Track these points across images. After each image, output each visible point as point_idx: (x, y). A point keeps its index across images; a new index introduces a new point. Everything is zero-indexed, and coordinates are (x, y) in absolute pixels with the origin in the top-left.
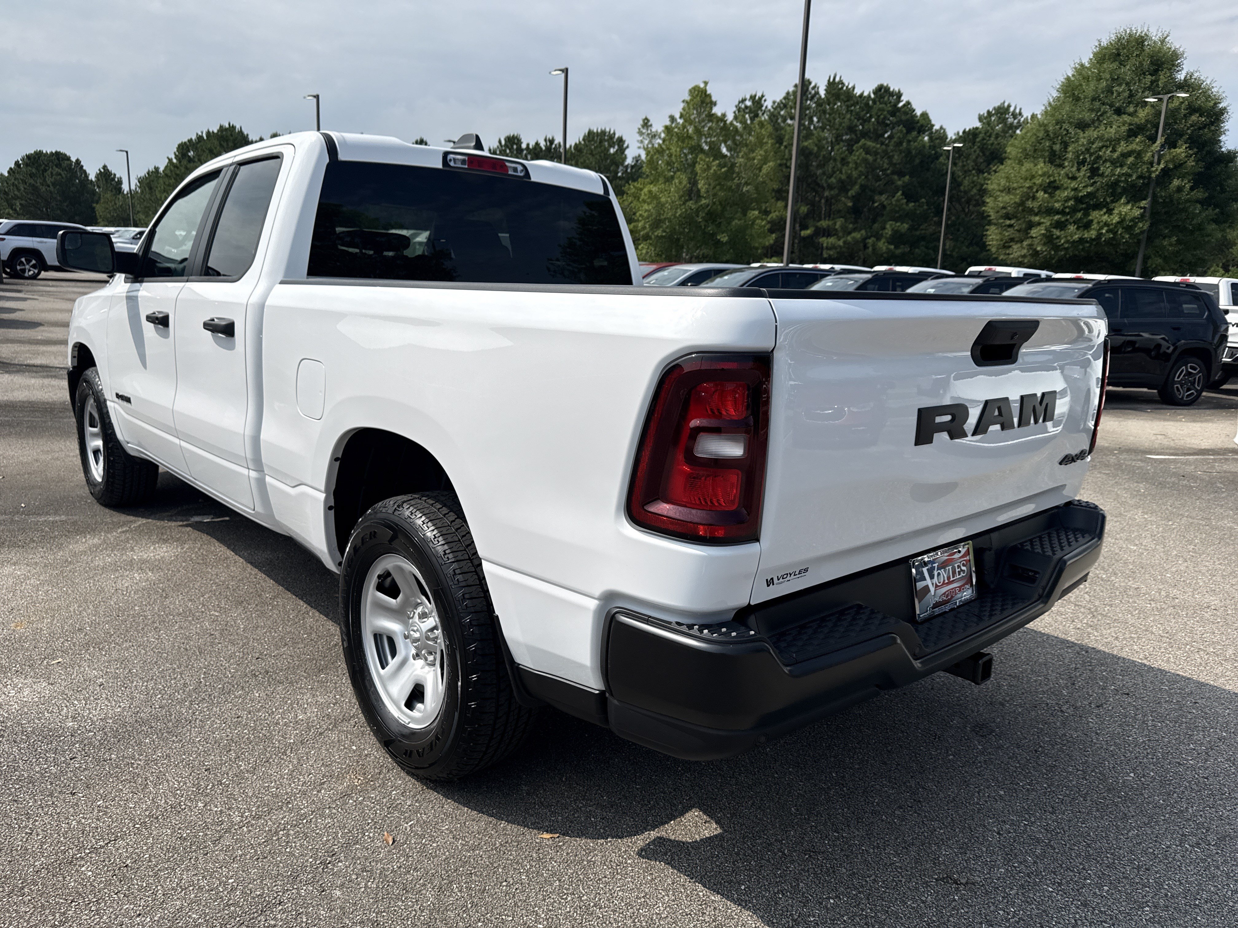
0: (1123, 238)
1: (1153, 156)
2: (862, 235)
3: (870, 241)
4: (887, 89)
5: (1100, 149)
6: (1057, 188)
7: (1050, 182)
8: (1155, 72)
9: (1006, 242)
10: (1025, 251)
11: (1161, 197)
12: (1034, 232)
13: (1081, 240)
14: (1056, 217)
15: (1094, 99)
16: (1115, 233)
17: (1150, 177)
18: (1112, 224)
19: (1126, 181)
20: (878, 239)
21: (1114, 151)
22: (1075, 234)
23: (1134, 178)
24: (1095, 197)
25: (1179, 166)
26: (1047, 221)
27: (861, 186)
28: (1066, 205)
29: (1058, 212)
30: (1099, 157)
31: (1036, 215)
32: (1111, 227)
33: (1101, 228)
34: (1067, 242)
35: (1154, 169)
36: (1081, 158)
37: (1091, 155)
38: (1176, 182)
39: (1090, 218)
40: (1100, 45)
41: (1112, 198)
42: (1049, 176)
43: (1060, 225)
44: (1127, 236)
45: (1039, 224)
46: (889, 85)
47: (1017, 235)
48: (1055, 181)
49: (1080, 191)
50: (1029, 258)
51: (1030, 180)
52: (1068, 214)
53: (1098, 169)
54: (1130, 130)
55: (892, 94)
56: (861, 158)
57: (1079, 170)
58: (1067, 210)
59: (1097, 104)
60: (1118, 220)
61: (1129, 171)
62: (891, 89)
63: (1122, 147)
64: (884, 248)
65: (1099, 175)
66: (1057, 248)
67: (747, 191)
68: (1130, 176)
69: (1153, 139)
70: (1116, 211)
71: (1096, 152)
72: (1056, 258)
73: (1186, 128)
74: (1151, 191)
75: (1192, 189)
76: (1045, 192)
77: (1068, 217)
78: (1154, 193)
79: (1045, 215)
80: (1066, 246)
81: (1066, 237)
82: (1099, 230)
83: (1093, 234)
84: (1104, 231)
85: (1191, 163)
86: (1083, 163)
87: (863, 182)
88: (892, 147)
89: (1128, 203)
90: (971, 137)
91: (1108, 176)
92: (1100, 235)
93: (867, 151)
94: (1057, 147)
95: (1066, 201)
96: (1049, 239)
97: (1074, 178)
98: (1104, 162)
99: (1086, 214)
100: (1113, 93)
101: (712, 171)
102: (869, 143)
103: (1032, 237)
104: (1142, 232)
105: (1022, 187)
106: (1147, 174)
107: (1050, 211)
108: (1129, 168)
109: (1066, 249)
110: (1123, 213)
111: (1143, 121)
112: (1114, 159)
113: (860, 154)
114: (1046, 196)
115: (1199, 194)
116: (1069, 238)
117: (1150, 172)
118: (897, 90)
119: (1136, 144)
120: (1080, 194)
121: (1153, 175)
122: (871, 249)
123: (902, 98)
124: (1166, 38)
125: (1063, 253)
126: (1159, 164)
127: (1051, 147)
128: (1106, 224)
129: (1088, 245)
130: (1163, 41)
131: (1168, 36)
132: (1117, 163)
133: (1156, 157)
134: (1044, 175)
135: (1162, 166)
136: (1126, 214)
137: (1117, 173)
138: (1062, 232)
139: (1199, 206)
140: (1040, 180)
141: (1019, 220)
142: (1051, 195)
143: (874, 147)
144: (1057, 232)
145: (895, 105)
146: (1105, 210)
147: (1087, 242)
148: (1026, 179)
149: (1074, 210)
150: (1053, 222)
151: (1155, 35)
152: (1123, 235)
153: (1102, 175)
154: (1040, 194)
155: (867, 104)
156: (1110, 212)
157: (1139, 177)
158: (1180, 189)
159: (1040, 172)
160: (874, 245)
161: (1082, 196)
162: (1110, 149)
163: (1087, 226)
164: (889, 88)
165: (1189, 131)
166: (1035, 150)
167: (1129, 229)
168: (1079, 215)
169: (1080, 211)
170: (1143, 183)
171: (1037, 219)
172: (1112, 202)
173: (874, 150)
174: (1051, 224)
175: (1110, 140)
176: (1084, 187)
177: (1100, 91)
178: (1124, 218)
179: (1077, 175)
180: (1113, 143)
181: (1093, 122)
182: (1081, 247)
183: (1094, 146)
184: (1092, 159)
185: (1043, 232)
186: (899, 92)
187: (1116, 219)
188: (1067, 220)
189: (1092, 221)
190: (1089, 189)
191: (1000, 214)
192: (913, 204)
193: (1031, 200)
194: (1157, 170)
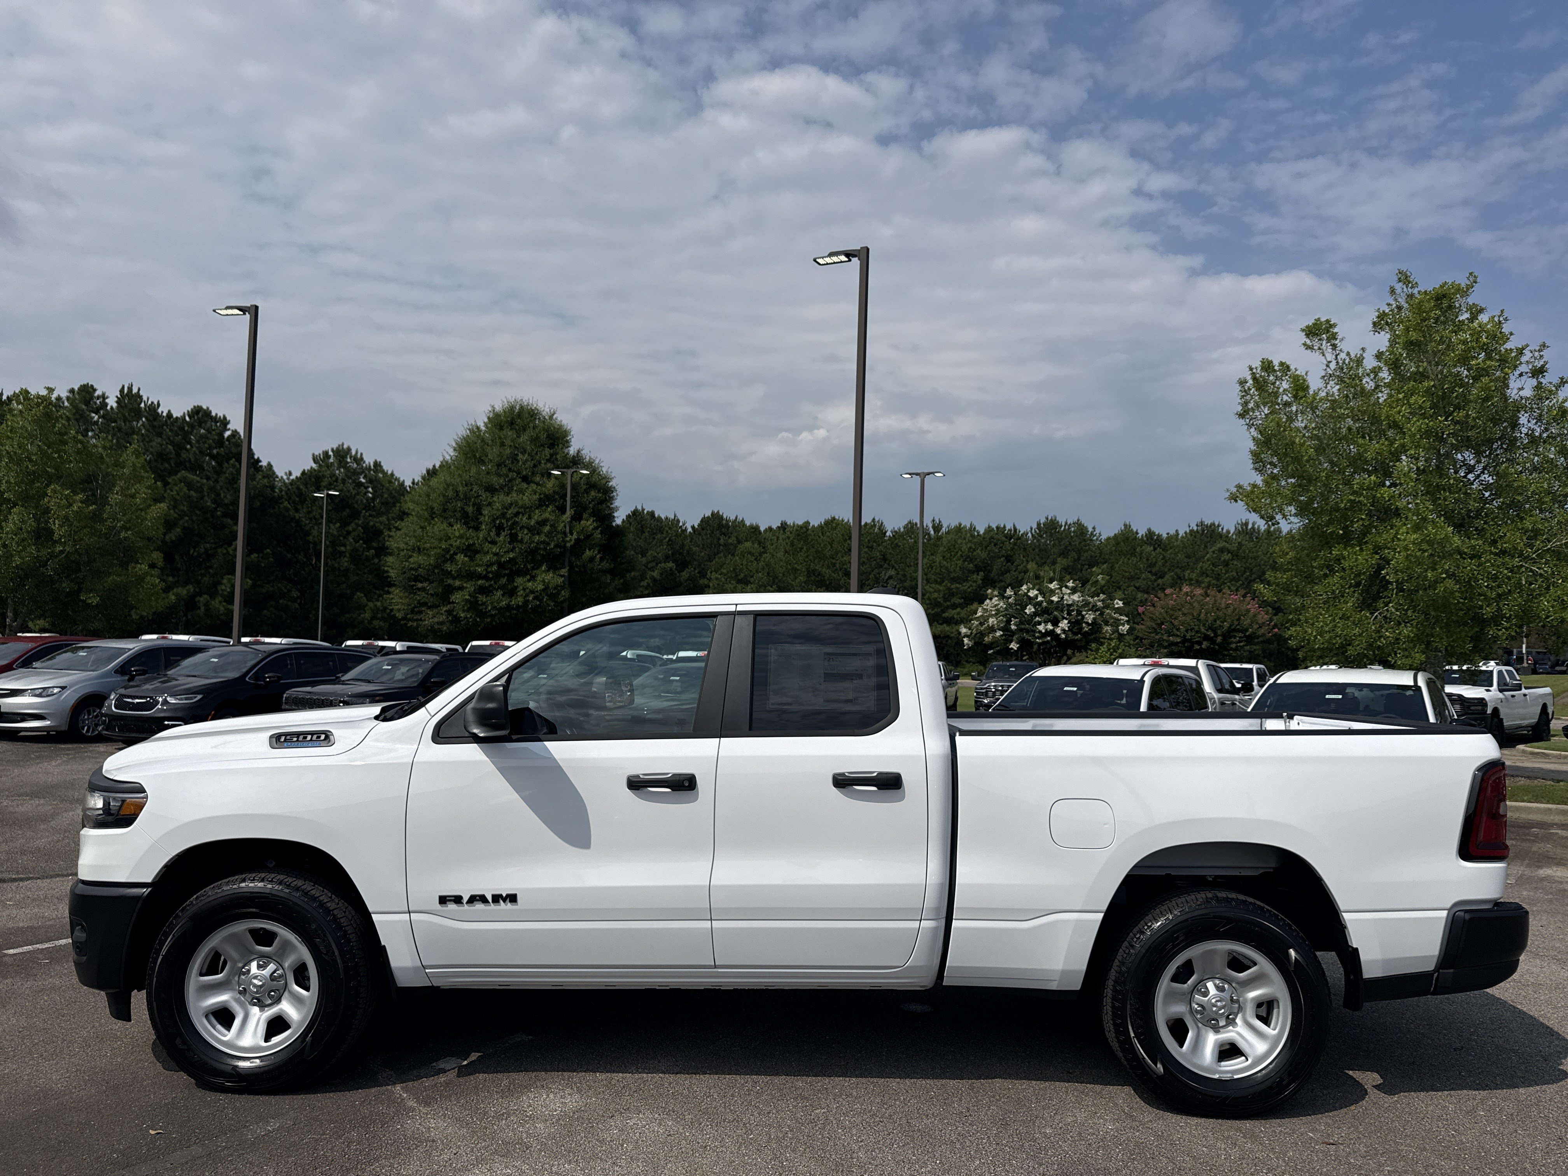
0: (549, 605)
1: (565, 527)
2: (188, 591)
3: (202, 599)
4: (207, 413)
5: (517, 514)
6: (477, 552)
7: (469, 545)
8: (552, 446)
9: (415, 607)
10: (443, 618)
11: (577, 565)
12: (457, 597)
13: (508, 607)
14: (480, 582)
15: (499, 465)
16: (541, 601)
17: (565, 546)
18: (537, 591)
19: (545, 549)
20: (212, 596)
21: (529, 518)
22: (502, 601)
23: (552, 546)
24: (516, 563)
25: (588, 537)
26: (470, 586)
27: (184, 529)
28: (489, 569)
29: (480, 577)
30: (515, 523)
31: (454, 578)
32: (536, 594)
33: (527, 595)
34: (494, 608)
35: (568, 539)
36: (498, 522)
37: (507, 520)
38: (588, 553)
39: (516, 584)
40: (494, 411)
41: (532, 565)
42: (467, 539)
43: (482, 590)
44: (552, 604)
45: (461, 588)
46: (210, 409)
47: (431, 600)
48: (474, 544)
49: (502, 556)
50: (448, 624)
51: (446, 541)
52: (491, 579)
53: (516, 534)
54: (540, 500)
55: (215, 419)
56: (182, 494)
57: (498, 535)
58: (491, 575)
59: (504, 470)
60: (543, 587)
61: (547, 539)
62: (213, 414)
63: (537, 516)
64: (222, 609)
65: (517, 541)
66: (482, 614)
67: (125, 538)
68: (549, 544)
69: (562, 510)
70: (539, 578)
71: (512, 517)
72: (482, 625)
73: (588, 502)
74: (567, 560)
75: (602, 559)
76: (466, 556)
77: (492, 582)
78: (570, 562)
79: (466, 580)
80: (493, 613)
81: (492, 603)
82: (525, 597)
83: (520, 600)
84: (531, 598)
85: (597, 535)
86: (500, 529)
87: (186, 525)
88: (221, 484)
89: (548, 570)
90: (313, 480)
91: (527, 542)
92: (526, 602)
93: (190, 486)
94: (470, 509)
95: (488, 566)
96: (473, 605)
97: (493, 543)
98: (521, 529)
99: (511, 580)
100: (518, 461)
101: (75, 508)
102: (190, 476)
103: (453, 603)
104: (565, 600)
105: (435, 548)
106: (562, 544)
107: (471, 576)
108: (546, 536)
109: (492, 616)
110: (546, 581)
111: (551, 491)
112: (531, 526)
113: (181, 489)
114: (466, 559)
115: (606, 565)
116: (496, 604)
117: (565, 542)
118: (221, 414)
119: (548, 513)
120: (503, 560)
121: (568, 545)
122: (202, 608)
123: (229, 426)
124: (553, 415)
125: (489, 620)
126: (572, 534)
127: (463, 509)
128: (532, 592)
129: (515, 612)
130: (551, 417)
131: (554, 413)
132: (534, 530)
133: (568, 528)
134: (461, 537)
135: (575, 536)
136: (549, 582)
137: (536, 541)
138: (489, 598)
139: (609, 576)
140: (458, 542)
141: (432, 582)
142: (472, 559)
143: (198, 482)
144: (482, 598)
145: (221, 435)
146: (528, 577)
147: (513, 609)
148: (441, 540)
149: (497, 576)
150: (477, 587)
151: (545, 411)
152: (548, 602)
153: (521, 541)
154: (460, 557)
155: (182, 429)
156: (533, 578)
157: (556, 546)
158: (592, 559)
159: (457, 534)
160: (206, 605)
161: (504, 561)
162: (526, 516)
163: (512, 593)
164: (211, 412)
165: (591, 505)
166: (445, 510)
167: (552, 597)
168: (504, 581)
169: (504, 577)
170: (560, 552)
171: (457, 583)
172: (533, 569)
173: (199, 485)
174: (475, 590)
175: (524, 507)
176: (505, 552)
177: (505, 457)
178: (548, 585)
179: (497, 539)
180: (528, 510)
181: (502, 487)
182: (508, 614)
183: (510, 512)
184: (509, 524)
185: (467, 597)
186: (225, 418)
187: (541, 587)
188: (491, 586)
189: (517, 587)
190: (511, 555)
191: (407, 575)
192: (256, 555)
193: (449, 562)
194: (571, 540)
